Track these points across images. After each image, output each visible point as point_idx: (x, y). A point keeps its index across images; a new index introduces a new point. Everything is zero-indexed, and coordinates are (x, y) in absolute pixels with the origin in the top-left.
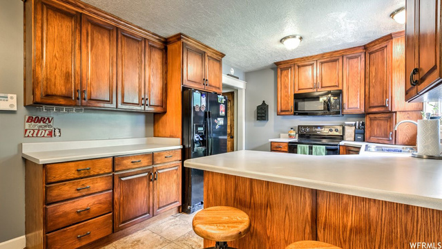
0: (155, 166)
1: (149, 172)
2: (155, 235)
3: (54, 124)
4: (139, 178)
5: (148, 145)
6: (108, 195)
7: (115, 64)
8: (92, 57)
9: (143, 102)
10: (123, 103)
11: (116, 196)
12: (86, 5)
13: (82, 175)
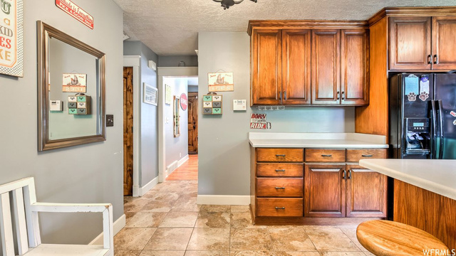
0: (348, 164)
1: (341, 169)
2: (345, 236)
3: (267, 119)
4: (329, 172)
5: (348, 140)
6: (299, 181)
7: (309, 64)
8: (290, 63)
9: (338, 96)
10: (318, 99)
11: (306, 184)
12: (285, 21)
13: (279, 160)
